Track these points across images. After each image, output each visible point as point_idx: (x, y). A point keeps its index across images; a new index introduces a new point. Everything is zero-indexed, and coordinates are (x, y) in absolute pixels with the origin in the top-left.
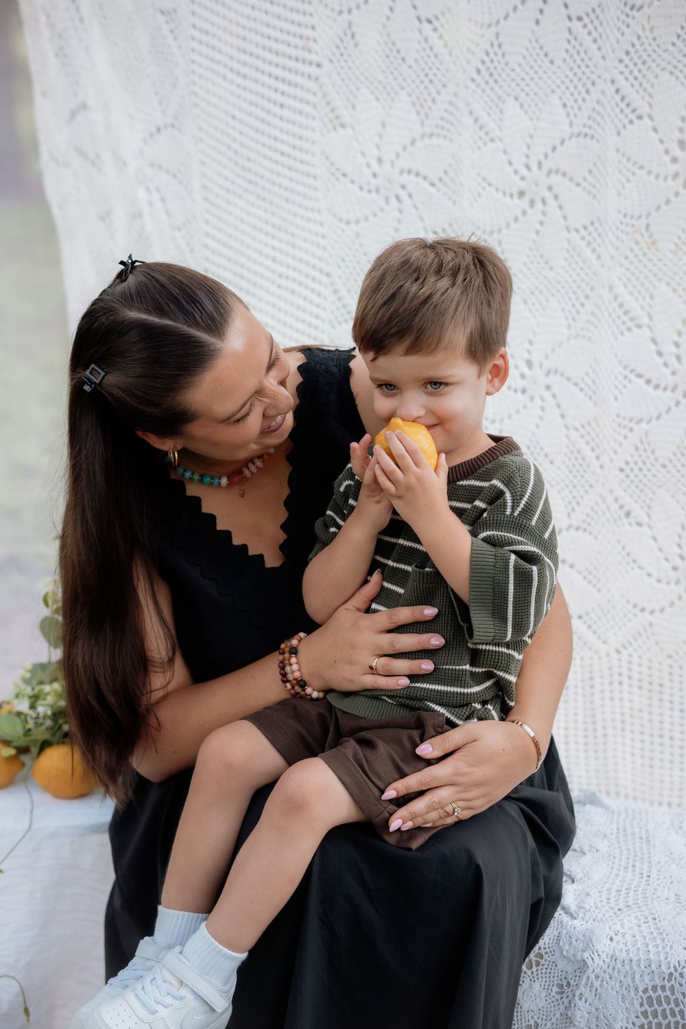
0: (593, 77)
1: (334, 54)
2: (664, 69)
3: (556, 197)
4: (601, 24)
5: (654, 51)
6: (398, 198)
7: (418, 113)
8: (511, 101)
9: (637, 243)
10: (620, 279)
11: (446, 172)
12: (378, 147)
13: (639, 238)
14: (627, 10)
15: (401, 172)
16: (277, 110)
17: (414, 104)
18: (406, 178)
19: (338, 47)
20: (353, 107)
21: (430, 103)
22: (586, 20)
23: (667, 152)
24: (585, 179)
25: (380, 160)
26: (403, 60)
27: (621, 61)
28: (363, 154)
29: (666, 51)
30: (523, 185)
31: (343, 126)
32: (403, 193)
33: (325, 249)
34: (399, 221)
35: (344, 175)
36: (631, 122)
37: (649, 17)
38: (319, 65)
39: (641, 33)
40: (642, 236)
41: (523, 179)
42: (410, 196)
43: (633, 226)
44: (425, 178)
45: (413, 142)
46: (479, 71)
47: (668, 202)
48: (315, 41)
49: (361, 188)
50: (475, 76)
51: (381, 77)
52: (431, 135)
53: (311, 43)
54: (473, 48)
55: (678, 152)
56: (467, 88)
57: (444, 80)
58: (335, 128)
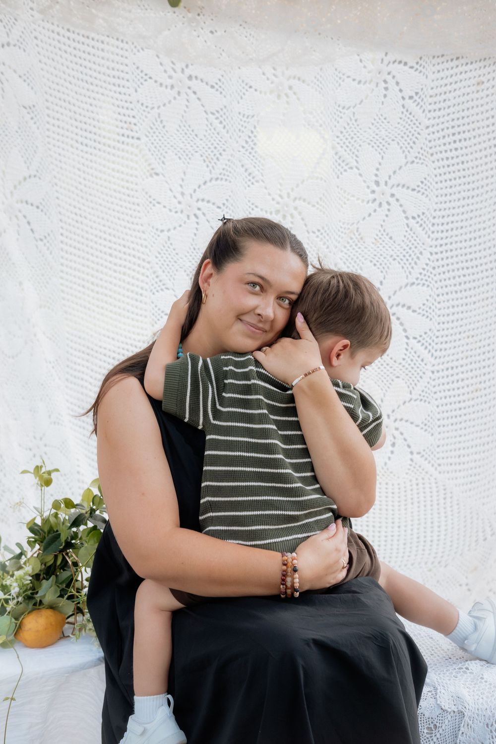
1: (149, 132)
2: (364, 142)
3: (300, 213)
5: (358, 132)
6: (196, 216)
7: (208, 166)
9: (351, 238)
10: (341, 259)
11: (227, 200)
12: (181, 186)
13: (353, 236)
14: (340, 109)
15: (197, 201)
16: (110, 165)
17: (204, 161)
18: (200, 204)
19: (152, 128)
20: (163, 163)
21: (215, 160)
23: (368, 187)
24: (318, 203)
25: (183, 194)
26: (196, 135)
27: (338, 137)
28: (171, 190)
29: (365, 132)
30: (278, 207)
31: (157, 174)
32: (199, 213)
33: (146, 247)
34: (197, 229)
35: (159, 203)
36: (345, 171)
37: (354, 113)
38: (138, 139)
39: (349, 122)
40: (354, 235)
41: (278, 203)
42: (204, 214)
43: (349, 229)
44: (214, 204)
45: (205, 183)
47: (370, 215)
48: (135, 124)
49: (170, 210)
50: (245, 145)
51: (182, 145)
52: (217, 179)
53: (133, 126)
54: (243, 129)
55: (375, 188)
56: (239, 151)
57: (224, 147)
58: (151, 176)
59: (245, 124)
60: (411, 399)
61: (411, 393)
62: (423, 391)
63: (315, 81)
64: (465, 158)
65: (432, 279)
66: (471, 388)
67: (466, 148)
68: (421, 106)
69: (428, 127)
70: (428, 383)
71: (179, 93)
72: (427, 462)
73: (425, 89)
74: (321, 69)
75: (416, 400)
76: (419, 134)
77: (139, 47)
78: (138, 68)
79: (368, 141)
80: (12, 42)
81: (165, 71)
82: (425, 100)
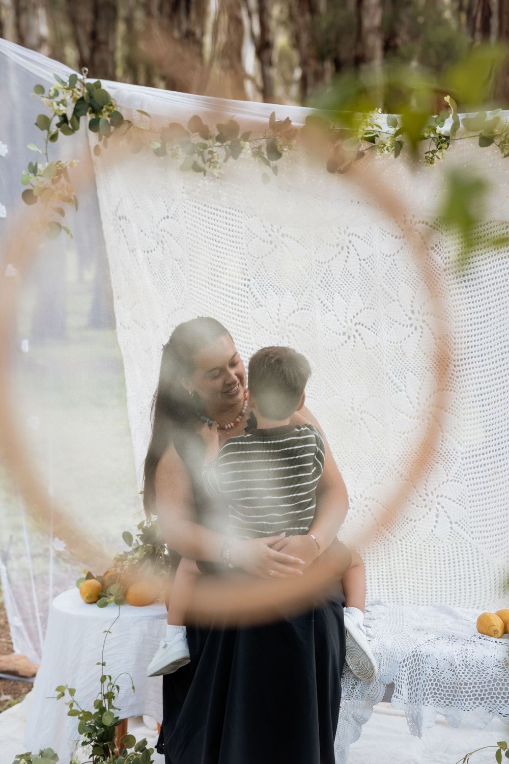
0: (372, 284)
1: (256, 275)
2: (402, 281)
3: (360, 335)
4: (374, 262)
5: (397, 273)
6: (288, 336)
7: (295, 300)
8: (336, 294)
9: (397, 354)
10: (391, 370)
11: (309, 325)
12: (278, 314)
13: (398, 352)
14: (384, 257)
15: (289, 325)
16: (231, 300)
17: (293, 296)
18: (291, 328)
19: (258, 272)
21: (300, 295)
22: (367, 261)
23: (406, 315)
24: (372, 327)
25: (279, 320)
26: (287, 277)
27: (384, 277)
28: (271, 318)
29: (402, 273)
30: (344, 329)
31: (261, 306)
32: (290, 334)
35: (263, 327)
36: (390, 303)
37: (394, 260)
38: (249, 280)
39: (391, 266)
40: (399, 351)
41: (344, 327)
42: (293, 335)
43: (395, 346)
44: (300, 327)
45: (294, 312)
46: (322, 282)
47: (409, 336)
48: (247, 270)
50: (320, 284)
51: (278, 285)
52: (302, 309)
53: (245, 271)
54: (319, 272)
55: (411, 315)
56: (317, 288)
57: (306, 285)
58: (257, 307)
59: (320, 269)
60: (448, 480)
61: (447, 475)
62: (456, 474)
63: (366, 236)
64: (473, 293)
65: (457, 386)
66: (491, 472)
67: (473, 286)
68: (440, 255)
69: (445, 270)
70: (460, 467)
71: (276, 247)
72: (463, 530)
73: (441, 242)
74: (370, 228)
75: (451, 481)
76: (439, 275)
77: (249, 215)
78: (248, 229)
79: (404, 280)
80: (170, 216)
81: (266, 231)
82: (442, 250)
